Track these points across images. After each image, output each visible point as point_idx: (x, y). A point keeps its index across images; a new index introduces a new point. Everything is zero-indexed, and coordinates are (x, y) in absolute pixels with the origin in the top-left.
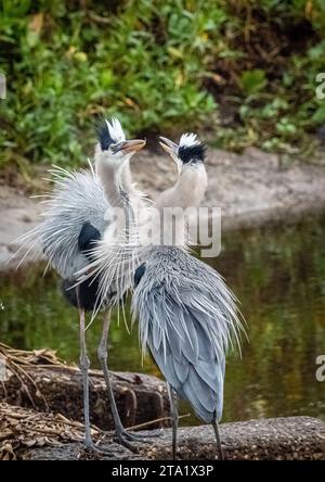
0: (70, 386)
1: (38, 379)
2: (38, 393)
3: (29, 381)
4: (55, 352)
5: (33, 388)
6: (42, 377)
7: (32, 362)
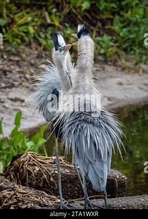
0: (69, 175)
1: (52, 172)
2: (52, 179)
3: (47, 172)
4: (63, 157)
5: (49, 177)
6: (54, 171)
7: (51, 163)
